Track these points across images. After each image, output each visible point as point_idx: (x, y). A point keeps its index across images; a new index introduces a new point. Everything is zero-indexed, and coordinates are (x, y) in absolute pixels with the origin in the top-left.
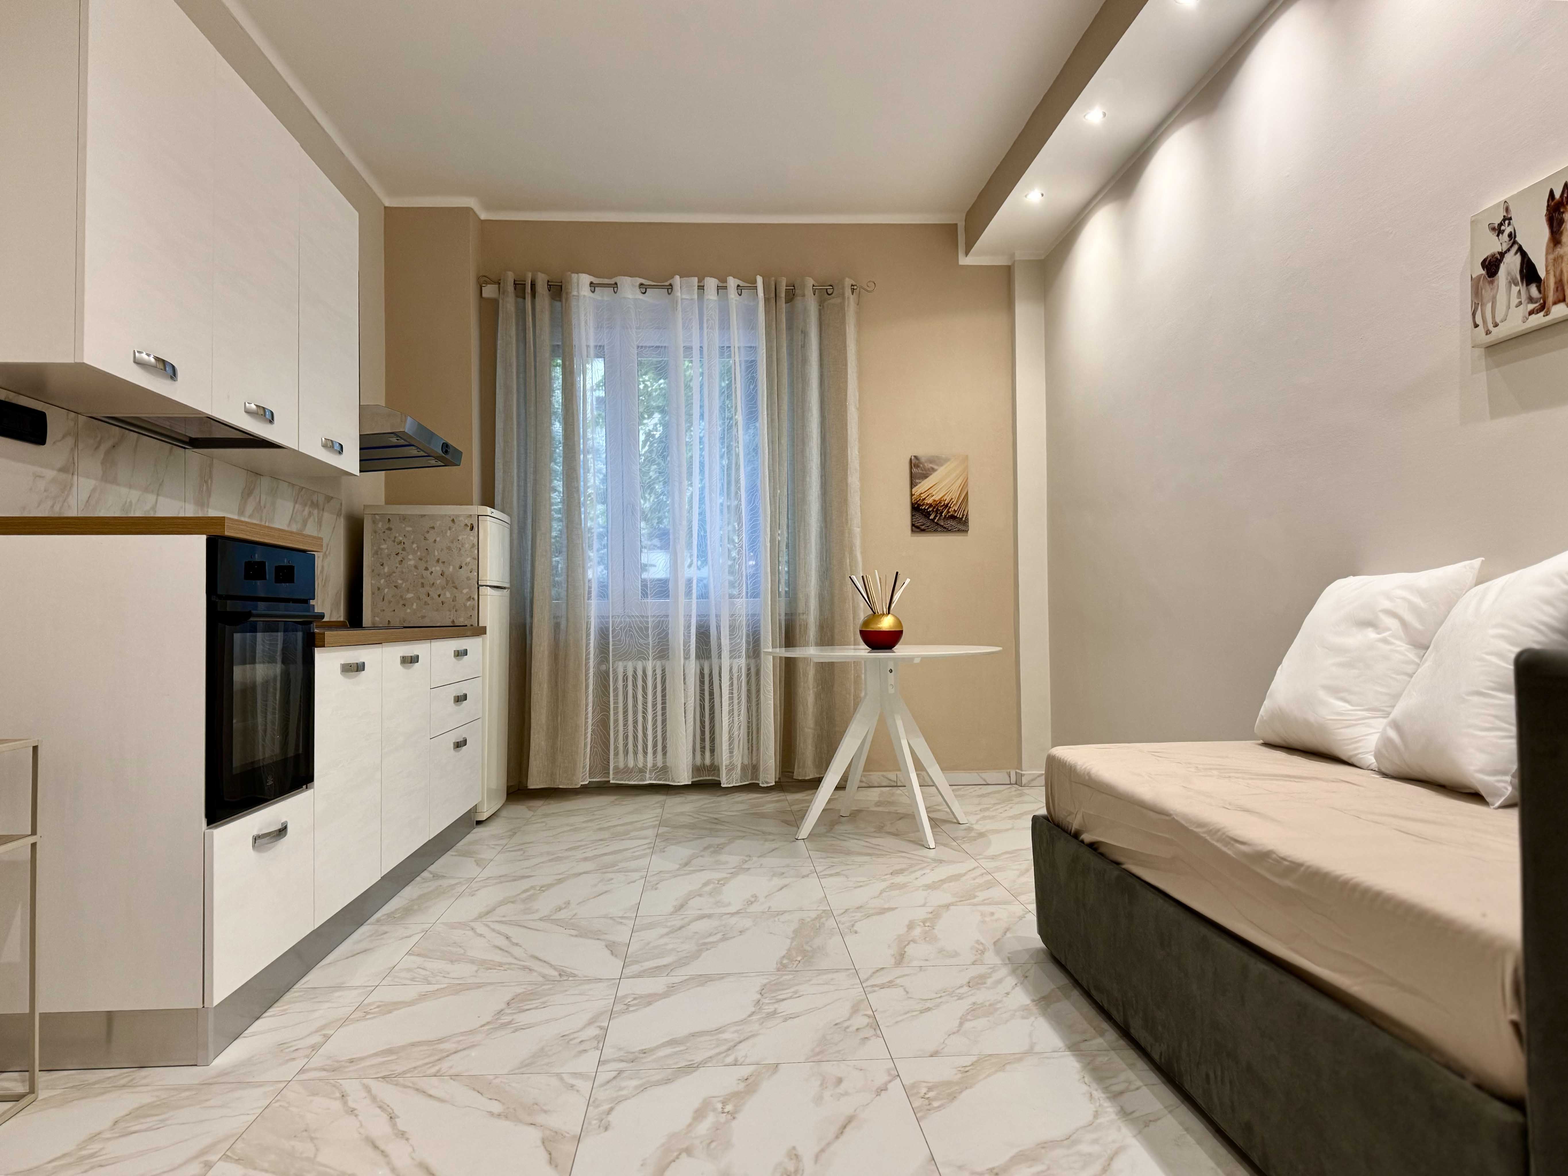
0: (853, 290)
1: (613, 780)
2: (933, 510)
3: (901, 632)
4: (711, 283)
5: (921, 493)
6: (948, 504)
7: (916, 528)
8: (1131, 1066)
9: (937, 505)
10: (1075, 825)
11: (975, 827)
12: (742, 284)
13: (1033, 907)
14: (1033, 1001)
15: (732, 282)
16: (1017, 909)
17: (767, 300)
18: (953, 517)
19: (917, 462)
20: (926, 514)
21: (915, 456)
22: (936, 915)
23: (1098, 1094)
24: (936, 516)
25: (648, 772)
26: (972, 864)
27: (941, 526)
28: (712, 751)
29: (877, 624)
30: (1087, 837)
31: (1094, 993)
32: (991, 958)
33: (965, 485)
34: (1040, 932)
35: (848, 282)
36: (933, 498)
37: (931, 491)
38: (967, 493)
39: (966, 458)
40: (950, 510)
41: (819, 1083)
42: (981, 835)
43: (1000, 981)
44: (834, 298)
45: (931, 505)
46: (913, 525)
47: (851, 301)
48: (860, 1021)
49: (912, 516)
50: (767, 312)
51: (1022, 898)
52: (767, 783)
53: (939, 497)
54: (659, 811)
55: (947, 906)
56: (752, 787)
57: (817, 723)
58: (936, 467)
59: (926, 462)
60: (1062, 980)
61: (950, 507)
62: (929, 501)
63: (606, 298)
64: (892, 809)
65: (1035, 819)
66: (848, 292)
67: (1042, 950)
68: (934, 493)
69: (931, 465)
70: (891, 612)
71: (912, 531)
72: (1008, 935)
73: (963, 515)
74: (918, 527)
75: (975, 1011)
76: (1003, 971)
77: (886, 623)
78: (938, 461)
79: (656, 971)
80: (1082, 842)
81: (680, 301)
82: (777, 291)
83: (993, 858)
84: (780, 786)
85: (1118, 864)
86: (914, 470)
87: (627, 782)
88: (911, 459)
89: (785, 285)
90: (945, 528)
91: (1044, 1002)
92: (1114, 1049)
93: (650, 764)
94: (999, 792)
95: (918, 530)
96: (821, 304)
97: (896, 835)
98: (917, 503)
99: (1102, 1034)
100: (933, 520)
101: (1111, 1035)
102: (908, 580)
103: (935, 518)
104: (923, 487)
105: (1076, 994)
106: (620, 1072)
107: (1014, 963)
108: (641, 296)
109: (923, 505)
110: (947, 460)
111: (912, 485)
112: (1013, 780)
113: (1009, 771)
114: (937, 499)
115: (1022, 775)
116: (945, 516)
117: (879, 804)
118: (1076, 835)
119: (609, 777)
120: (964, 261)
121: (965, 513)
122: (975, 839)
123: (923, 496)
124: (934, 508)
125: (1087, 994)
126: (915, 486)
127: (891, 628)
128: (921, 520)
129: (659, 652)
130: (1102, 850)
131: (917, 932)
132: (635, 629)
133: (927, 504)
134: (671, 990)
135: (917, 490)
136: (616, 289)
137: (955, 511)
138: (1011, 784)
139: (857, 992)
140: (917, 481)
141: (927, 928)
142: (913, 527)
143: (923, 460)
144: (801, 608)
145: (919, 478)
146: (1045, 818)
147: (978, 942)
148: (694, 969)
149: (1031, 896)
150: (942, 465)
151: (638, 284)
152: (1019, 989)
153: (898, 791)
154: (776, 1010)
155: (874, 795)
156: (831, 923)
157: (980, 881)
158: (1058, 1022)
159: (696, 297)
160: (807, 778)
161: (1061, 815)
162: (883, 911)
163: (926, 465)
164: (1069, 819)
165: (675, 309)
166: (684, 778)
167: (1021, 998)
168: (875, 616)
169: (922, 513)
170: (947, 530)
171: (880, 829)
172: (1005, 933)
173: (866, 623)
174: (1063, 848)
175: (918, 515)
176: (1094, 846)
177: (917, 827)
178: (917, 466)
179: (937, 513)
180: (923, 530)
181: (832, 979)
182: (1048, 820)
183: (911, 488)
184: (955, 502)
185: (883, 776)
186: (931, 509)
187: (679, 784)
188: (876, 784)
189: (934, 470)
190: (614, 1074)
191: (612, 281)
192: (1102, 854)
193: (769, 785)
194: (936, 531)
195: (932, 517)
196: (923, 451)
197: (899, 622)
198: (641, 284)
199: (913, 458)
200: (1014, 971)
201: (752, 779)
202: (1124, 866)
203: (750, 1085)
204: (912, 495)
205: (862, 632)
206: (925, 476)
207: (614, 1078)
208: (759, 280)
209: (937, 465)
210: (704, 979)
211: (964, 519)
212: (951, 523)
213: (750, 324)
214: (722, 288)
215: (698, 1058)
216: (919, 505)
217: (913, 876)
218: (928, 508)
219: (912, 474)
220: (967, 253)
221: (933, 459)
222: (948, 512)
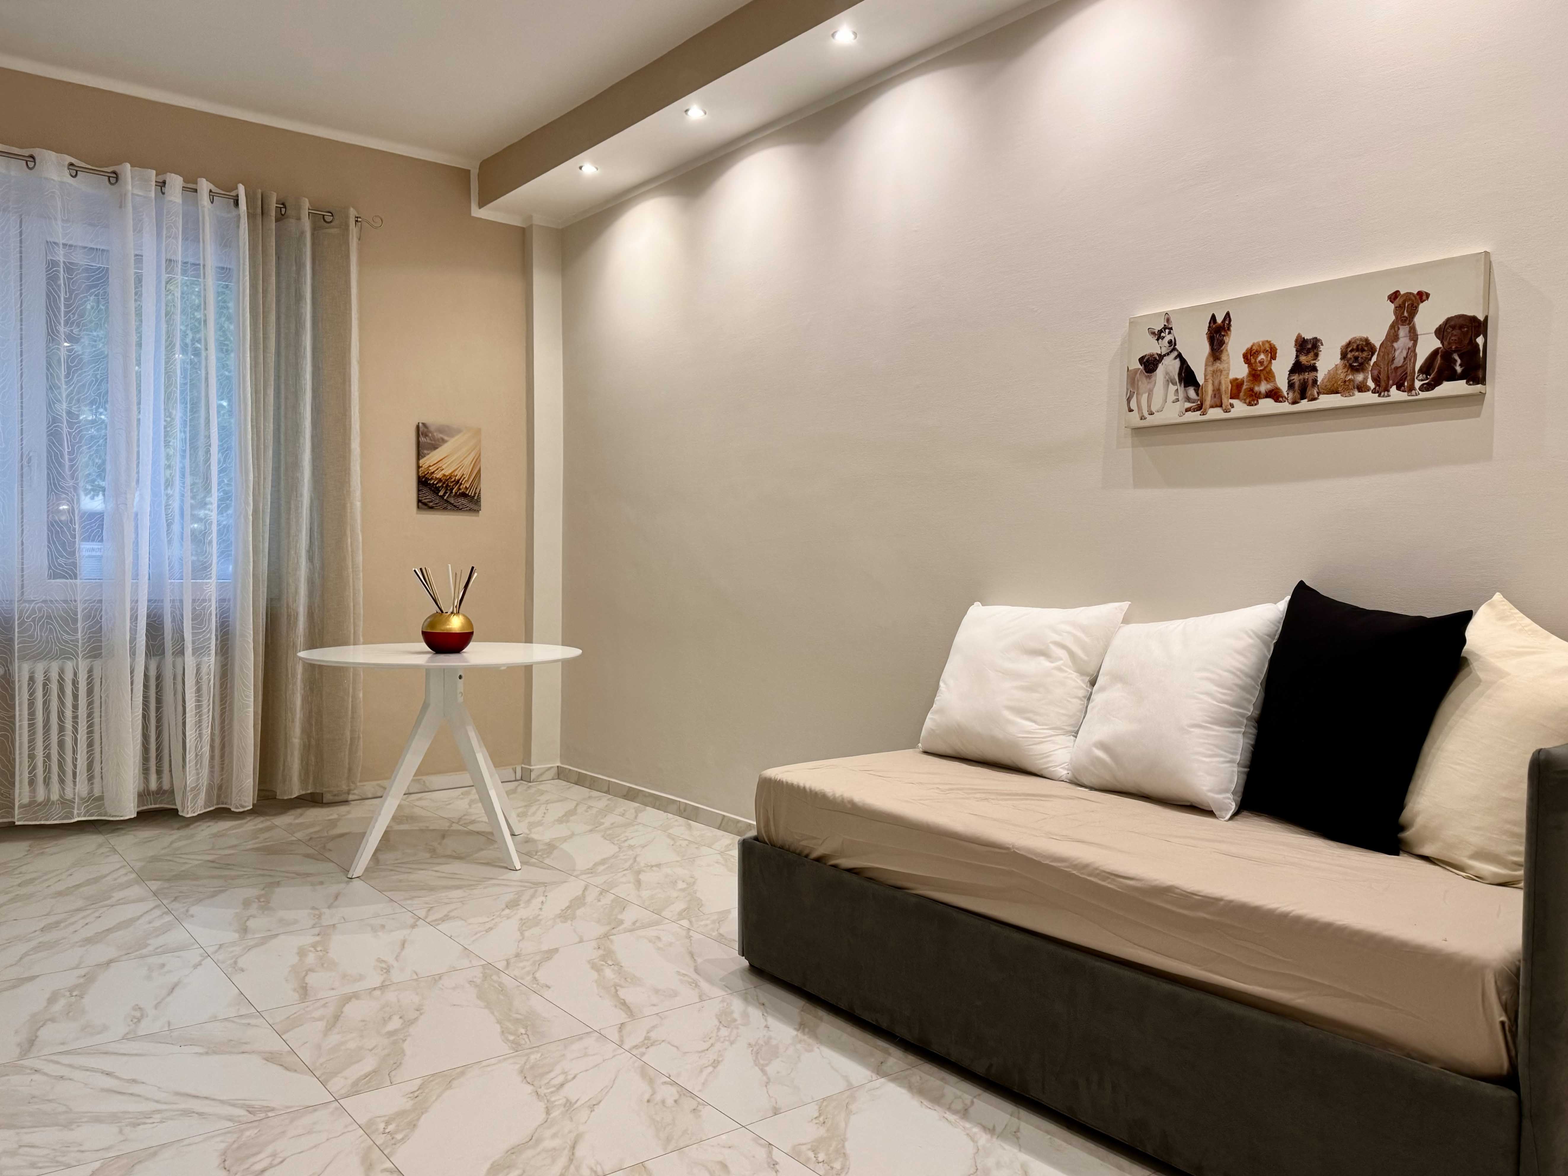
0: (358, 223)
1: (18, 821)
2: (442, 486)
3: (472, 633)
4: (176, 182)
5: (430, 466)
6: (459, 481)
7: (422, 505)
9: (447, 480)
12: (215, 189)
14: (796, 1030)
15: (204, 185)
17: (251, 216)
18: (464, 495)
19: (426, 430)
20: (436, 490)
21: (423, 423)
22: (606, 949)
23: (951, 1117)
24: (445, 493)
25: (76, 806)
26: (577, 882)
27: (451, 503)
28: (159, 772)
30: (842, 864)
32: (710, 989)
33: (477, 460)
35: (352, 213)
36: (443, 472)
37: (440, 465)
38: (479, 471)
39: (478, 432)
40: (461, 487)
42: (551, 846)
43: (746, 1015)
44: (333, 227)
45: (440, 480)
46: (419, 501)
47: (355, 234)
48: (667, 1091)
49: (419, 491)
50: (252, 231)
52: (243, 807)
53: (450, 472)
55: (607, 937)
56: (221, 813)
57: (303, 731)
58: (446, 438)
59: (435, 431)
61: (461, 484)
62: (439, 475)
63: (13, 173)
66: (352, 223)
68: (444, 467)
69: (441, 436)
70: (461, 611)
71: (418, 507)
72: (699, 960)
73: (475, 493)
74: (425, 504)
75: (757, 1053)
76: (737, 1003)
77: (456, 624)
78: (448, 431)
79: (371, 1081)
80: (833, 868)
81: (129, 195)
82: (265, 208)
83: (591, 872)
84: (259, 810)
87: (42, 822)
88: (418, 427)
89: (274, 200)
90: (455, 506)
91: (807, 1029)
93: (74, 796)
95: (426, 507)
96: (317, 232)
97: (459, 858)
98: (424, 476)
99: (889, 1053)
100: (442, 497)
103: (443, 495)
104: (431, 459)
108: (71, 180)
109: (432, 479)
110: (459, 431)
111: (419, 456)
114: (447, 474)
116: (456, 493)
118: (821, 860)
119: (13, 817)
120: (477, 212)
121: (478, 491)
123: (432, 469)
124: (444, 483)
126: (423, 457)
127: (460, 629)
128: (428, 496)
129: (90, 651)
130: (873, 874)
131: (609, 974)
132: (57, 621)
133: (436, 478)
135: (426, 462)
136: (31, 164)
137: (466, 488)
140: (425, 452)
141: (615, 967)
142: (420, 504)
143: (432, 429)
145: (428, 449)
147: (681, 974)
150: (453, 436)
151: (67, 163)
152: (770, 1019)
154: (567, 1099)
156: (508, 981)
157: (606, 901)
158: (840, 1048)
159: (153, 194)
160: (293, 797)
162: (548, 955)
163: (435, 434)
164: (802, 843)
165: (121, 205)
166: (127, 807)
168: (442, 616)
169: (430, 489)
170: (457, 508)
172: (693, 958)
173: (431, 623)
175: (425, 490)
178: (426, 435)
179: (447, 489)
180: (432, 508)
181: (585, 1049)
182: (767, 843)
183: (418, 460)
184: (466, 479)
186: (440, 485)
187: (122, 818)
189: (444, 441)
191: (26, 152)
193: (246, 809)
194: (445, 509)
195: (441, 493)
196: (433, 419)
197: (469, 622)
198: (71, 164)
199: (420, 425)
200: (747, 1001)
201: (218, 804)
204: (419, 467)
205: (424, 633)
206: (434, 447)
208: (241, 190)
209: (448, 435)
211: (476, 498)
212: (463, 501)
213: (225, 241)
214: (191, 190)
216: (427, 479)
217: (534, 906)
218: (437, 483)
219: (418, 443)
220: (482, 204)
221: (442, 429)
222: (459, 489)
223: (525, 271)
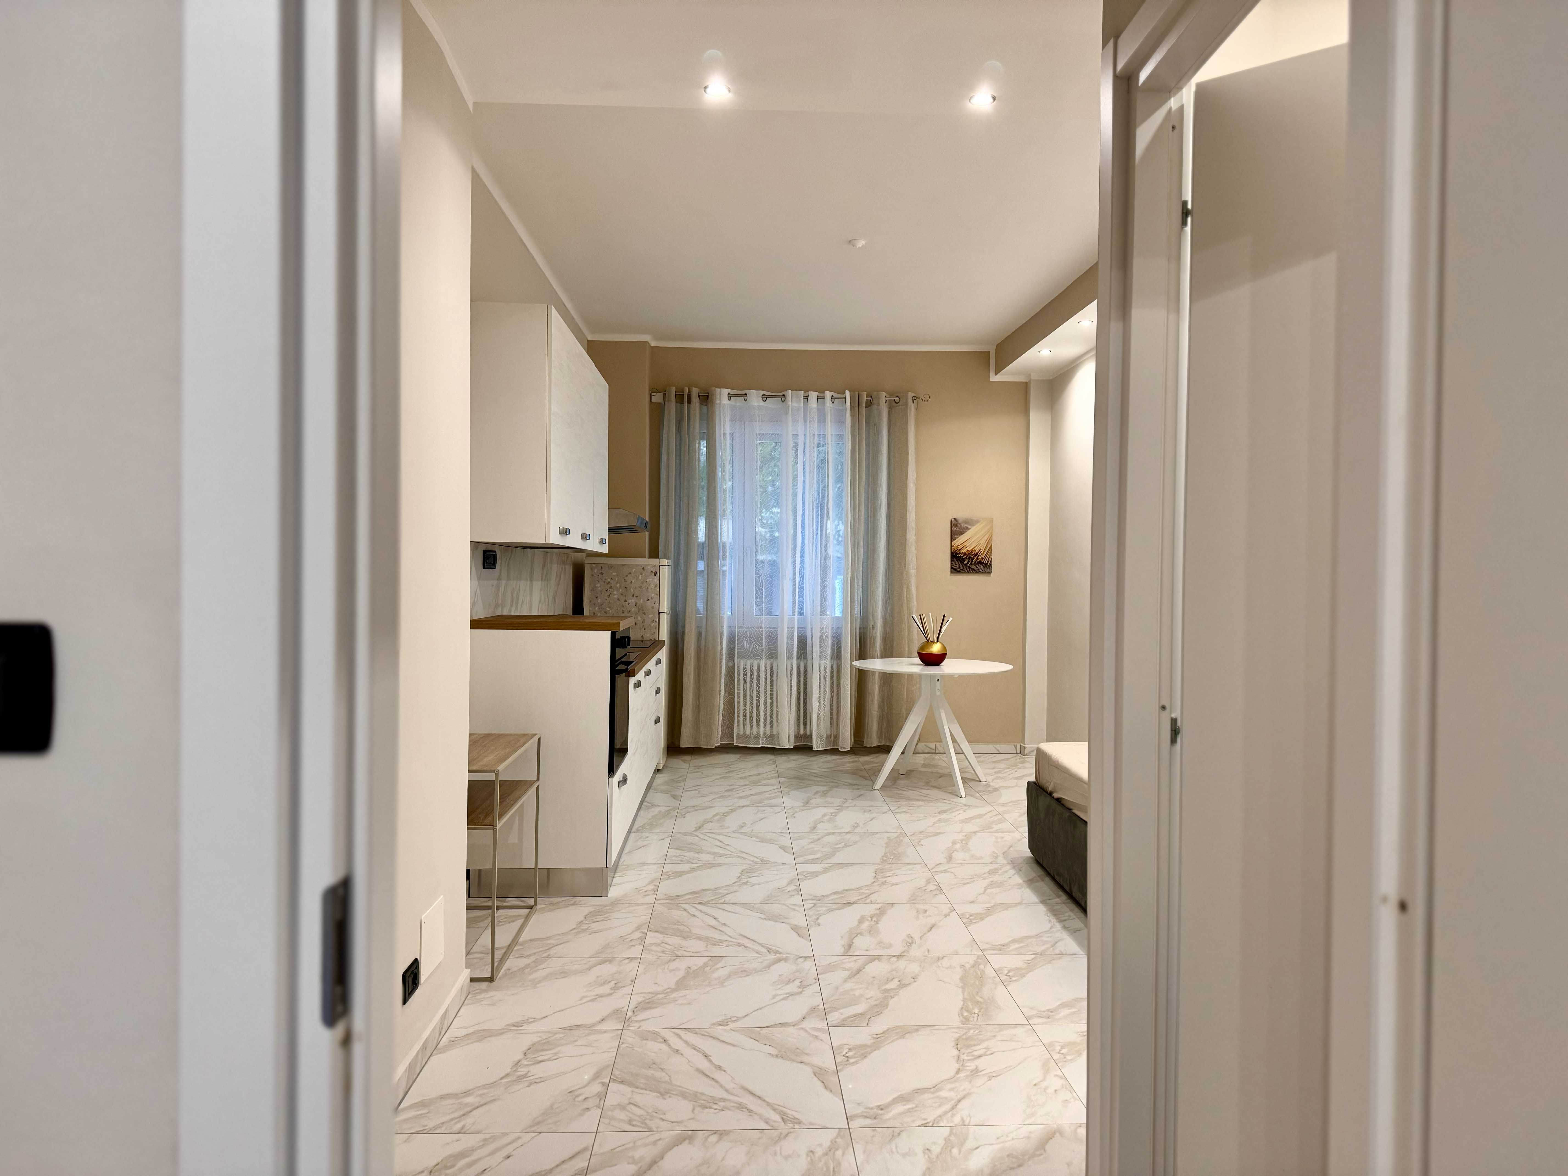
0: (914, 400)
1: (736, 743)
2: (966, 558)
3: (946, 654)
4: (813, 395)
5: (958, 545)
6: (977, 554)
7: (954, 570)
8: (1071, 910)
9: (969, 554)
10: (1050, 789)
11: (991, 784)
12: (835, 395)
13: (1026, 835)
14: (1023, 881)
15: (828, 394)
16: (1017, 835)
17: (852, 407)
18: (981, 563)
19: (956, 523)
20: (962, 560)
21: (954, 519)
22: (968, 837)
23: (1054, 920)
24: (968, 562)
25: (761, 738)
26: (989, 808)
27: (972, 568)
28: (805, 724)
29: (929, 649)
30: (1056, 795)
31: (1056, 877)
32: (1001, 860)
33: (990, 540)
34: (1029, 848)
35: (910, 395)
36: (967, 549)
37: (965, 544)
38: (992, 545)
39: (991, 521)
40: (979, 558)
41: (916, 911)
42: (996, 790)
43: (1006, 872)
44: (899, 406)
45: (965, 554)
46: (952, 568)
47: (912, 406)
48: (931, 887)
49: (952, 561)
50: (852, 416)
51: (1021, 830)
52: (844, 748)
53: (971, 548)
54: (774, 766)
55: (975, 832)
56: (834, 751)
57: (879, 707)
58: (969, 527)
59: (963, 523)
60: (1040, 872)
61: (979, 556)
62: (964, 551)
63: (738, 404)
64: (934, 770)
65: (1029, 783)
66: (910, 401)
67: (1031, 857)
68: (967, 545)
69: (966, 525)
70: (939, 640)
71: (951, 572)
72: (1011, 849)
73: (988, 561)
74: (955, 570)
75: (992, 885)
76: (1008, 867)
77: (936, 649)
78: (970, 522)
79: (813, 861)
80: (1053, 797)
81: (790, 408)
82: (860, 401)
83: (1004, 805)
84: (853, 751)
85: (1070, 810)
86: (954, 529)
87: (746, 745)
88: (952, 520)
89: (865, 396)
90: (974, 570)
91: (1030, 882)
92: (1064, 903)
93: (761, 734)
94: (1007, 759)
95: (955, 571)
96: (890, 408)
97: (938, 788)
98: (955, 552)
99: (1059, 897)
100: (966, 565)
101: (1064, 897)
102: (951, 619)
103: (968, 563)
104: (960, 541)
105: (1047, 879)
106: (815, 904)
107: (1015, 864)
108: (763, 403)
109: (960, 553)
110: (977, 522)
111: (952, 539)
112: (1018, 751)
113: (1015, 744)
114: (969, 550)
115: (1024, 748)
116: (975, 562)
117: (924, 766)
118: (1050, 794)
119: (733, 741)
120: (994, 378)
121: (990, 560)
122: (991, 792)
123: (960, 547)
125: (1053, 879)
126: (954, 540)
127: (939, 651)
128: (957, 565)
129: (769, 655)
130: (1063, 802)
131: (958, 846)
132: (754, 639)
133: (963, 553)
134: (825, 870)
135: (956, 543)
136: (745, 398)
137: (982, 558)
138: (1016, 754)
139: (928, 874)
140: (956, 536)
141: (963, 844)
143: (960, 521)
144: (871, 624)
145: (957, 535)
146: (1034, 783)
147: (994, 852)
148: (834, 860)
149: (1025, 829)
150: (973, 525)
151: (761, 395)
152: (1016, 875)
153: (937, 757)
154: (886, 881)
155: (920, 759)
156: (906, 840)
157: (995, 818)
158: (1036, 891)
159: (802, 405)
160: (873, 746)
161: (1043, 782)
162: (936, 834)
163: (962, 525)
164: (1047, 785)
165: (787, 413)
166: (787, 743)
167: (1018, 880)
168: (928, 643)
169: (959, 560)
170: (976, 572)
171: (928, 784)
172: (1010, 848)
173: (922, 648)
174: (1043, 801)
175: (955, 561)
176: (1059, 800)
177: (954, 784)
178: (956, 526)
179: (969, 560)
180: (959, 572)
181: (913, 868)
182: (1036, 784)
183: (952, 541)
184: (982, 552)
185: (925, 745)
186: (965, 557)
187: (782, 747)
188: (921, 751)
189: (968, 529)
190: (813, 905)
191: (743, 392)
192: (1063, 805)
193: (846, 750)
194: (968, 572)
195: (965, 562)
196: (961, 515)
197: (944, 648)
198: (764, 395)
199: (953, 520)
200: (1014, 867)
201: (833, 746)
202: (1074, 811)
203: (882, 912)
204: (952, 546)
205: (918, 653)
206: (961, 533)
207: (813, 906)
208: (847, 393)
209: (970, 525)
210: (842, 866)
211: (988, 564)
212: (979, 566)
213: (840, 422)
214: (821, 398)
215: (852, 900)
216: (957, 554)
217: (953, 814)
218: (963, 556)
219: (952, 530)
220: (997, 373)
221: (967, 522)
222: (977, 559)
223: (1026, 411)
